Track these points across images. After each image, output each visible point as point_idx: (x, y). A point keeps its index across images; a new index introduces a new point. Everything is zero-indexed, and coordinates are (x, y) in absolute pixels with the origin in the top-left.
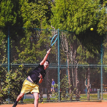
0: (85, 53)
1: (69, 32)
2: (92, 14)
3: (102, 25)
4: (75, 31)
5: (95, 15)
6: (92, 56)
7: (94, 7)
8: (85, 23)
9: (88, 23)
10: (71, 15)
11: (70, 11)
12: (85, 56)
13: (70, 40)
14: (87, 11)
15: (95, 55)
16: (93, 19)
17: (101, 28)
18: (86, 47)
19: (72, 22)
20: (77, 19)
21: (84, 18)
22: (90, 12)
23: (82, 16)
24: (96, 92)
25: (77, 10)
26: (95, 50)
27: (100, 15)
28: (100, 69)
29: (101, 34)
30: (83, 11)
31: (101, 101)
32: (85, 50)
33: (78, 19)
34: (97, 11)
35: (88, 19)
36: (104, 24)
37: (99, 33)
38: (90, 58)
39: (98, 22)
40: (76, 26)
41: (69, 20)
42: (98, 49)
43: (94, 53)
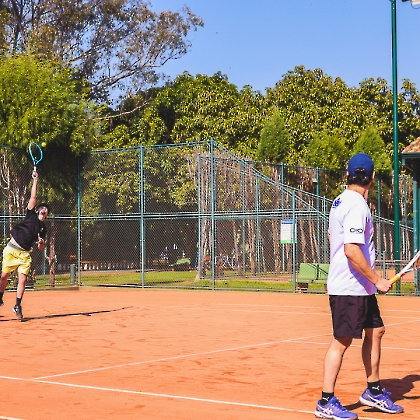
0: (46, 192)
1: (13, 148)
2: (61, 112)
3: (81, 136)
4: (25, 147)
5: (65, 115)
6: (60, 198)
7: (65, 99)
8: (46, 130)
9: (52, 130)
10: (16, 112)
11: (14, 105)
12: (46, 198)
13: (15, 165)
14: (49, 107)
15: (66, 195)
16: (63, 123)
17: (78, 141)
18: (48, 179)
19: (18, 128)
20: (29, 121)
21: (44, 119)
22: (55, 109)
23: (40, 117)
24: (68, 271)
25: (28, 104)
26: (65, 186)
27: (77, 115)
28: (75, 224)
29: (78, 153)
30: (41, 105)
31: (77, 289)
32: (46, 185)
33: (31, 122)
34: (72, 106)
35: (53, 123)
36: (84, 133)
37: (75, 152)
38: (55, 201)
39: (72, 128)
40: (27, 137)
41: (14, 123)
42: (71, 184)
43: (64, 192)
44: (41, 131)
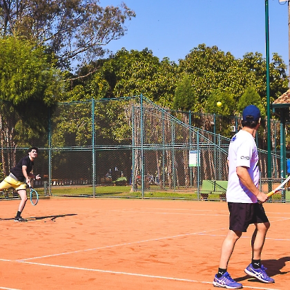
0: (27, 131)
1: (4, 101)
2: (37, 76)
3: (51, 93)
4: (12, 100)
5: (40, 78)
6: (37, 135)
7: (40, 67)
8: (26, 89)
9: (31, 89)
10: (6, 76)
11: (5, 71)
12: (27, 136)
13: (5, 113)
14: (29, 72)
15: (41, 134)
16: (38, 83)
17: (49, 96)
18: (28, 122)
19: (7, 87)
20: (15, 82)
21: (25, 81)
22: (33, 74)
23: (23, 80)
24: (42, 186)
25: (14, 70)
26: (40, 127)
27: (48, 78)
28: (47, 154)
29: (49, 104)
30: (24, 72)
31: (48, 198)
32: (27, 127)
33: (17, 83)
34: (45, 72)
35: (32, 84)
36: (53, 90)
37: (47, 104)
38: (33, 137)
39: (45, 87)
40: (14, 93)
41: (4, 84)
42: (44, 126)
43: (39, 132)
44: (23, 89)
